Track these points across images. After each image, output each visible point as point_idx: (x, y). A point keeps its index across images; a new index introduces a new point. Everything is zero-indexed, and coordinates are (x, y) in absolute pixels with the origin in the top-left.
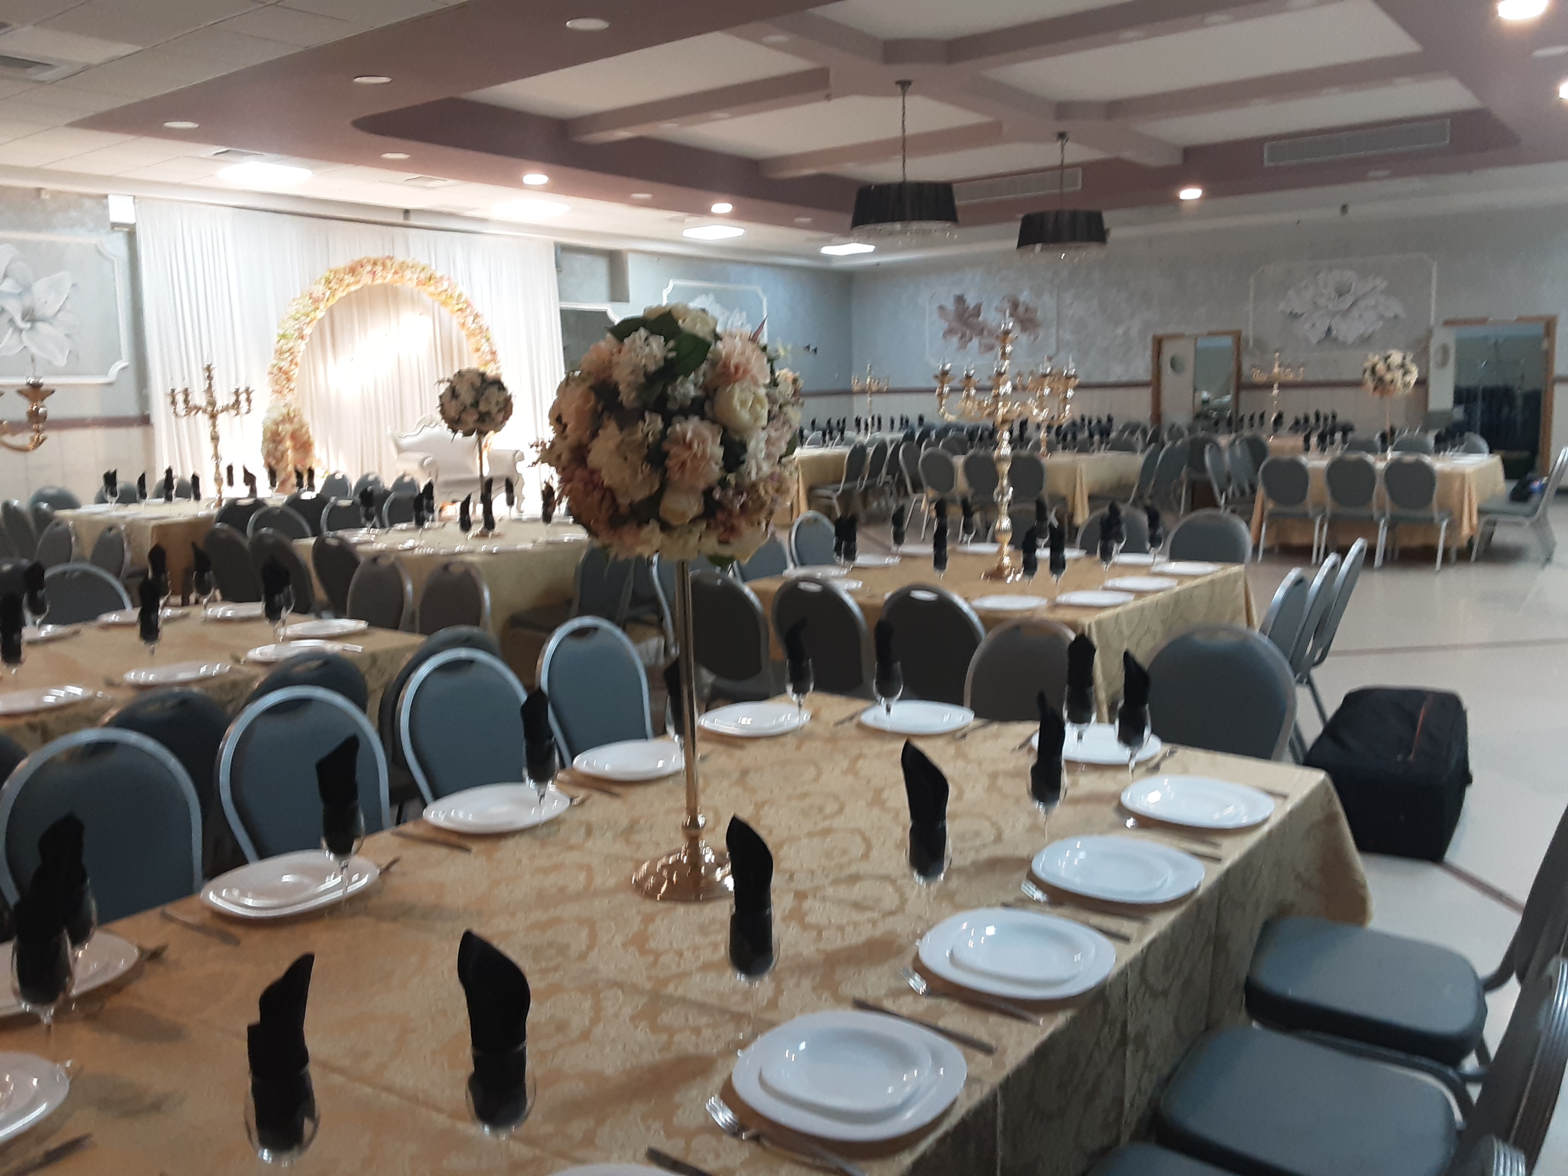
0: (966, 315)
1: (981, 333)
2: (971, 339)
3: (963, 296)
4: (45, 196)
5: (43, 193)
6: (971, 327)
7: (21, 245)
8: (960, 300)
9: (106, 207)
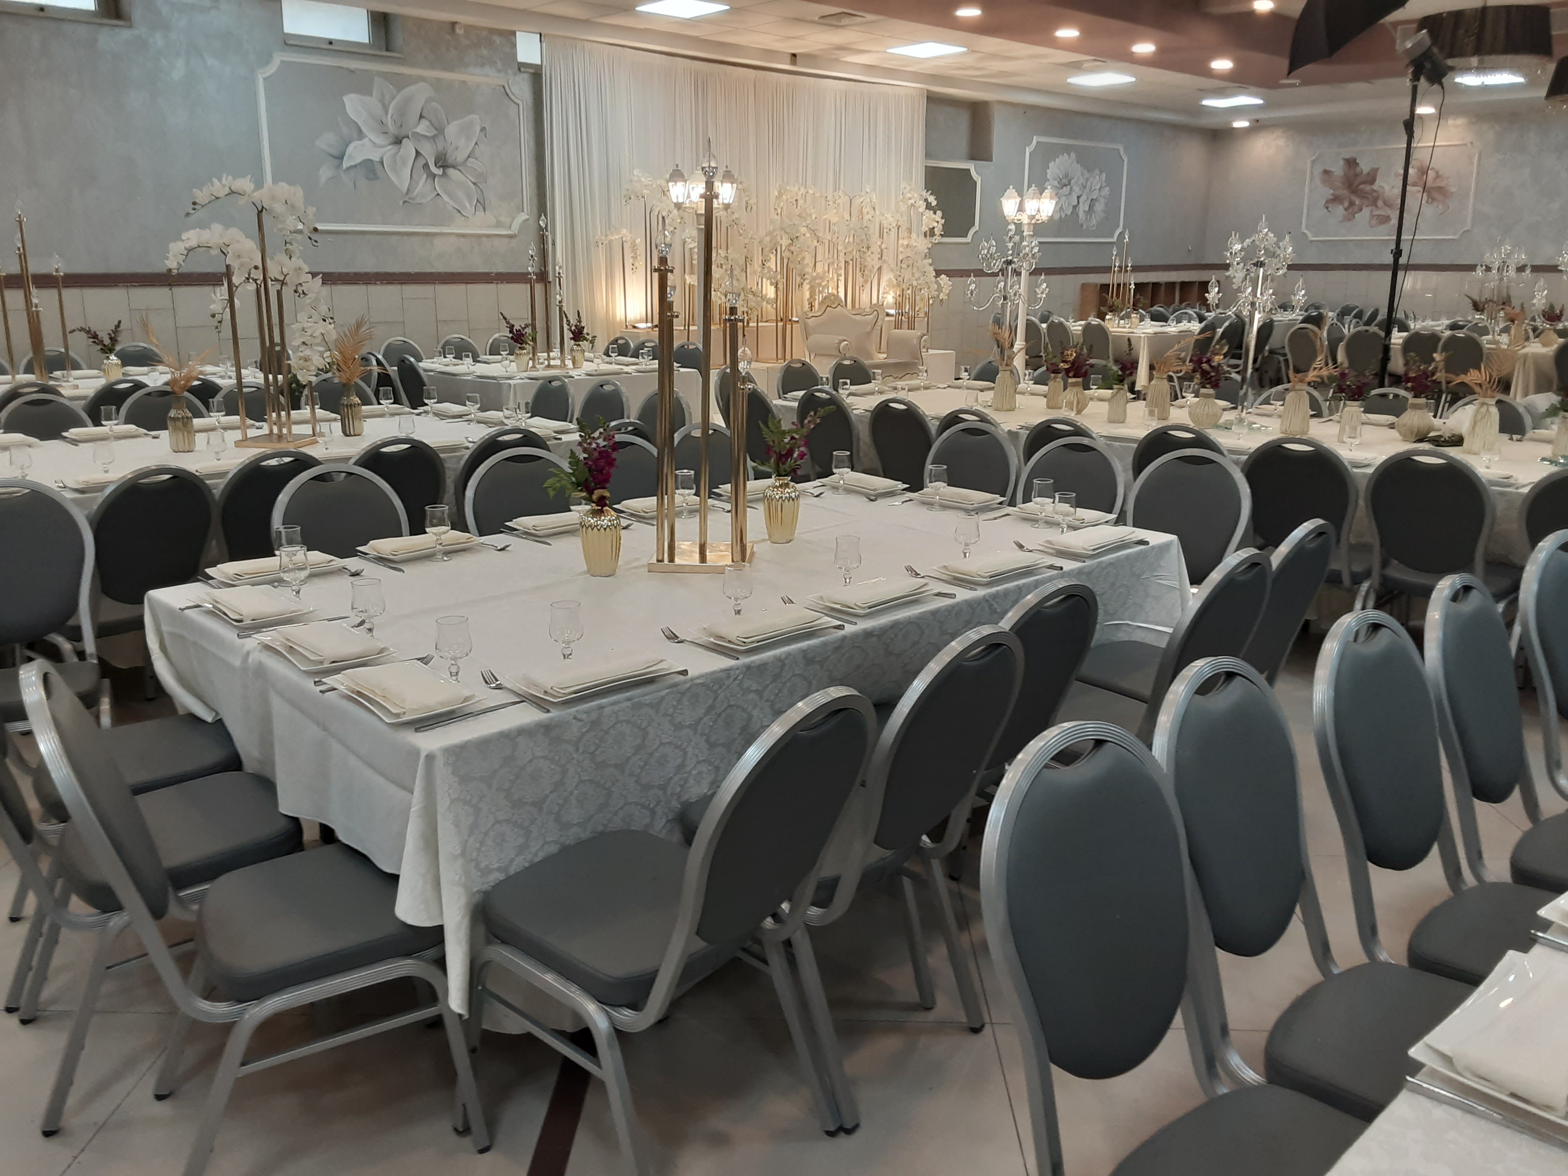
0: (1359, 180)
1: (1374, 203)
2: (1361, 210)
3: (1356, 160)
4: (459, 31)
5: (457, 27)
6: (1362, 195)
7: (437, 84)
8: (1351, 163)
9: (514, 45)
